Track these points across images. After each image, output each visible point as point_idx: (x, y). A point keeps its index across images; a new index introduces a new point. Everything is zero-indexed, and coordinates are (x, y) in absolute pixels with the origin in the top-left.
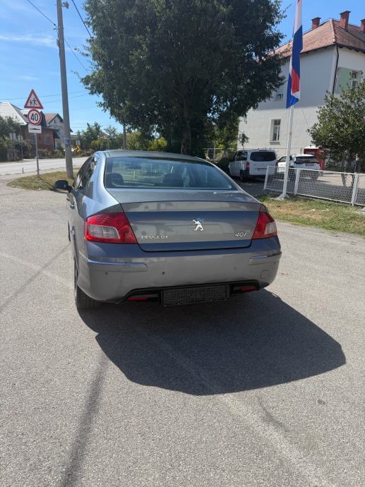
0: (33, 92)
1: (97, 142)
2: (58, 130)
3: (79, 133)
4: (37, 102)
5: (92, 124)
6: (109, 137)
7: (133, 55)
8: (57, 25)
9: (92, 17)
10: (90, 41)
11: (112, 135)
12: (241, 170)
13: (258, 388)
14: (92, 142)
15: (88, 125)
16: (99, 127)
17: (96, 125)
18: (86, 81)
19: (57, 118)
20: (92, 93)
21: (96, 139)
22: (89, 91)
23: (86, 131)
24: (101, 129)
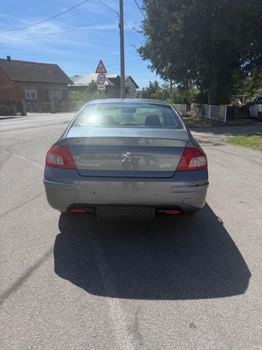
0: (101, 62)
1: (155, 95)
2: (128, 88)
3: (144, 89)
4: (103, 69)
5: (153, 82)
6: (164, 90)
7: (170, 28)
8: (119, 13)
9: (146, 4)
10: (144, 21)
11: (166, 89)
12: (259, 112)
13: (145, 299)
14: (152, 95)
15: (150, 83)
16: (158, 83)
17: (156, 82)
18: (141, 50)
19: (129, 79)
20: (144, 59)
21: (155, 92)
22: (142, 58)
23: (148, 87)
24: (159, 85)
